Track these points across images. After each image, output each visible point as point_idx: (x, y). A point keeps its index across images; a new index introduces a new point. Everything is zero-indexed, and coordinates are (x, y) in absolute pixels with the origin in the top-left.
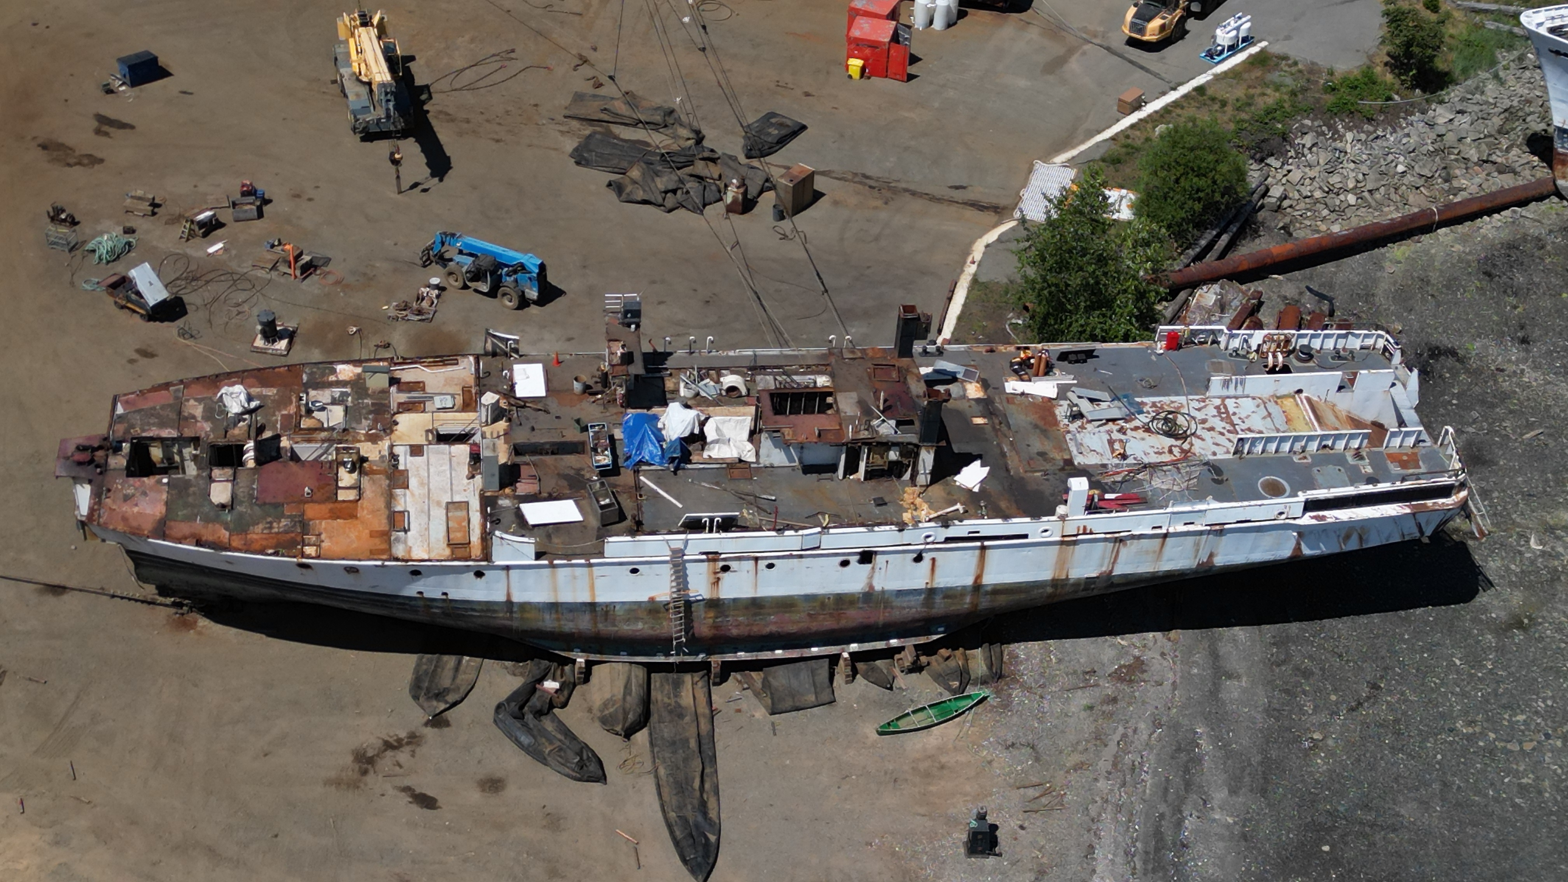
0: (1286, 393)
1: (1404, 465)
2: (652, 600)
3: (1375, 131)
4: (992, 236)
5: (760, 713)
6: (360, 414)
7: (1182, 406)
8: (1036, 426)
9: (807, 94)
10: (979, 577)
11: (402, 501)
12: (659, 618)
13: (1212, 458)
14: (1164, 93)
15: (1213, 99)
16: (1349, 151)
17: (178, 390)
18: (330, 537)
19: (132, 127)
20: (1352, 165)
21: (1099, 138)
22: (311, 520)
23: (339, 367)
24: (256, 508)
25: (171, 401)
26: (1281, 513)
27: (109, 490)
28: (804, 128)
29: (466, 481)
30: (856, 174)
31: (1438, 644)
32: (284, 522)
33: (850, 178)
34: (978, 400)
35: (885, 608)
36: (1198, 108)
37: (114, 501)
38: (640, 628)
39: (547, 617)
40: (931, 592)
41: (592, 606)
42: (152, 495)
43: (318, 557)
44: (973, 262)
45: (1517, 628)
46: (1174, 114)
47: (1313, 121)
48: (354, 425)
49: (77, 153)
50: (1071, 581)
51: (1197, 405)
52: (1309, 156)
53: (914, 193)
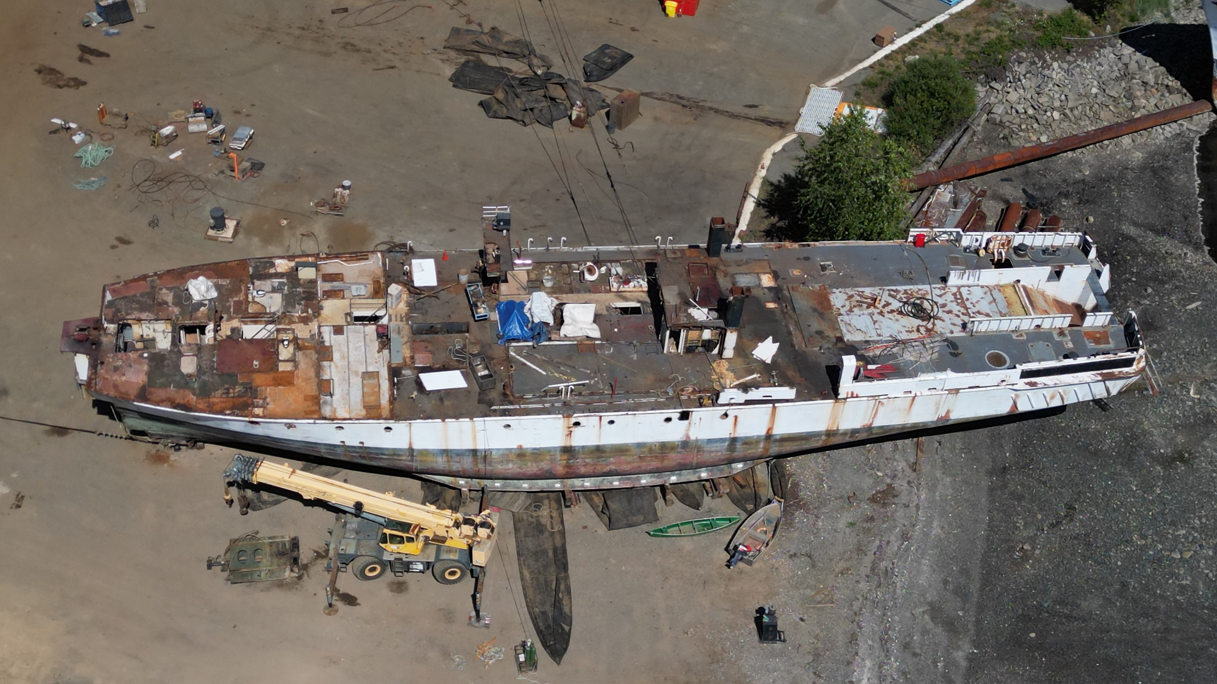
0: (1007, 282)
1: (1097, 341)
2: (520, 447)
3: (1075, 61)
4: (778, 147)
5: (602, 529)
6: (294, 301)
7: (927, 293)
8: (815, 310)
9: (633, 29)
10: (770, 429)
11: (328, 371)
12: (526, 460)
13: (949, 335)
14: (911, 30)
15: (949, 34)
16: (1054, 77)
17: (153, 281)
18: (274, 401)
19: (107, 55)
20: (1056, 88)
21: (861, 66)
22: (258, 386)
23: (278, 262)
24: (216, 377)
25: (149, 290)
26: (1003, 381)
27: (102, 363)
28: (631, 57)
29: (377, 355)
30: (672, 95)
31: (1120, 474)
32: (238, 389)
33: (667, 98)
34: (770, 289)
35: (698, 451)
36: (937, 42)
37: (106, 371)
38: (511, 467)
39: (440, 459)
40: (734, 440)
41: (474, 452)
42: (136, 366)
43: (264, 417)
44: (763, 168)
45: (1180, 461)
46: (918, 47)
47: (1027, 53)
48: (289, 309)
49: (65, 77)
50: (841, 432)
51: (939, 292)
52: (1024, 81)
53: (717, 111)
